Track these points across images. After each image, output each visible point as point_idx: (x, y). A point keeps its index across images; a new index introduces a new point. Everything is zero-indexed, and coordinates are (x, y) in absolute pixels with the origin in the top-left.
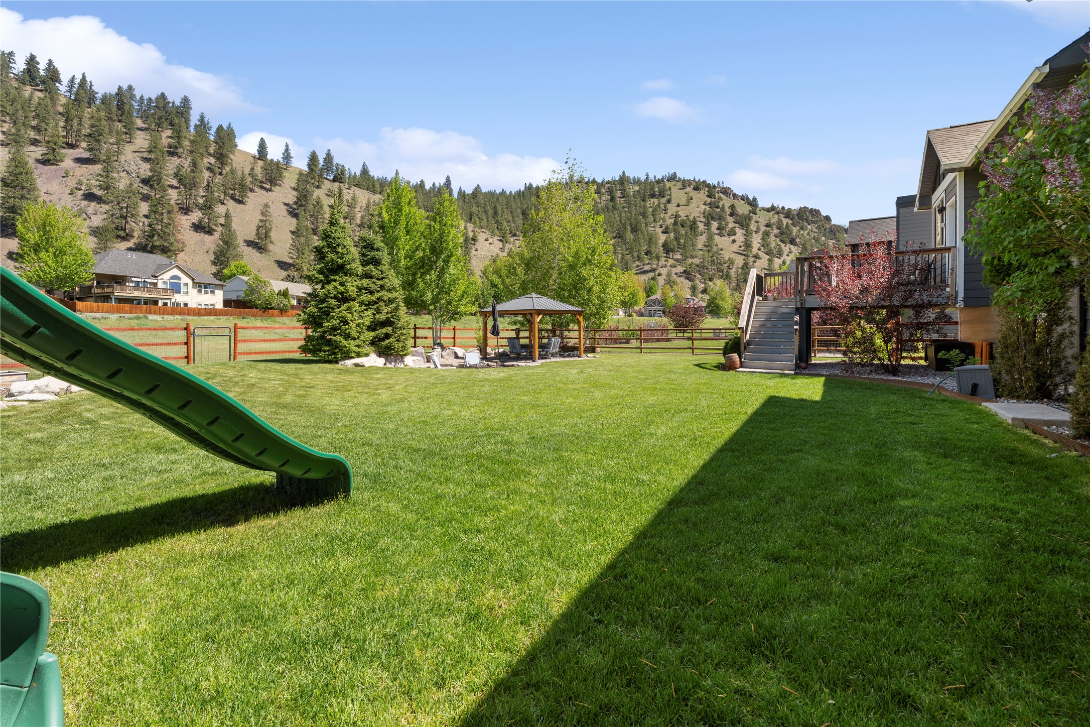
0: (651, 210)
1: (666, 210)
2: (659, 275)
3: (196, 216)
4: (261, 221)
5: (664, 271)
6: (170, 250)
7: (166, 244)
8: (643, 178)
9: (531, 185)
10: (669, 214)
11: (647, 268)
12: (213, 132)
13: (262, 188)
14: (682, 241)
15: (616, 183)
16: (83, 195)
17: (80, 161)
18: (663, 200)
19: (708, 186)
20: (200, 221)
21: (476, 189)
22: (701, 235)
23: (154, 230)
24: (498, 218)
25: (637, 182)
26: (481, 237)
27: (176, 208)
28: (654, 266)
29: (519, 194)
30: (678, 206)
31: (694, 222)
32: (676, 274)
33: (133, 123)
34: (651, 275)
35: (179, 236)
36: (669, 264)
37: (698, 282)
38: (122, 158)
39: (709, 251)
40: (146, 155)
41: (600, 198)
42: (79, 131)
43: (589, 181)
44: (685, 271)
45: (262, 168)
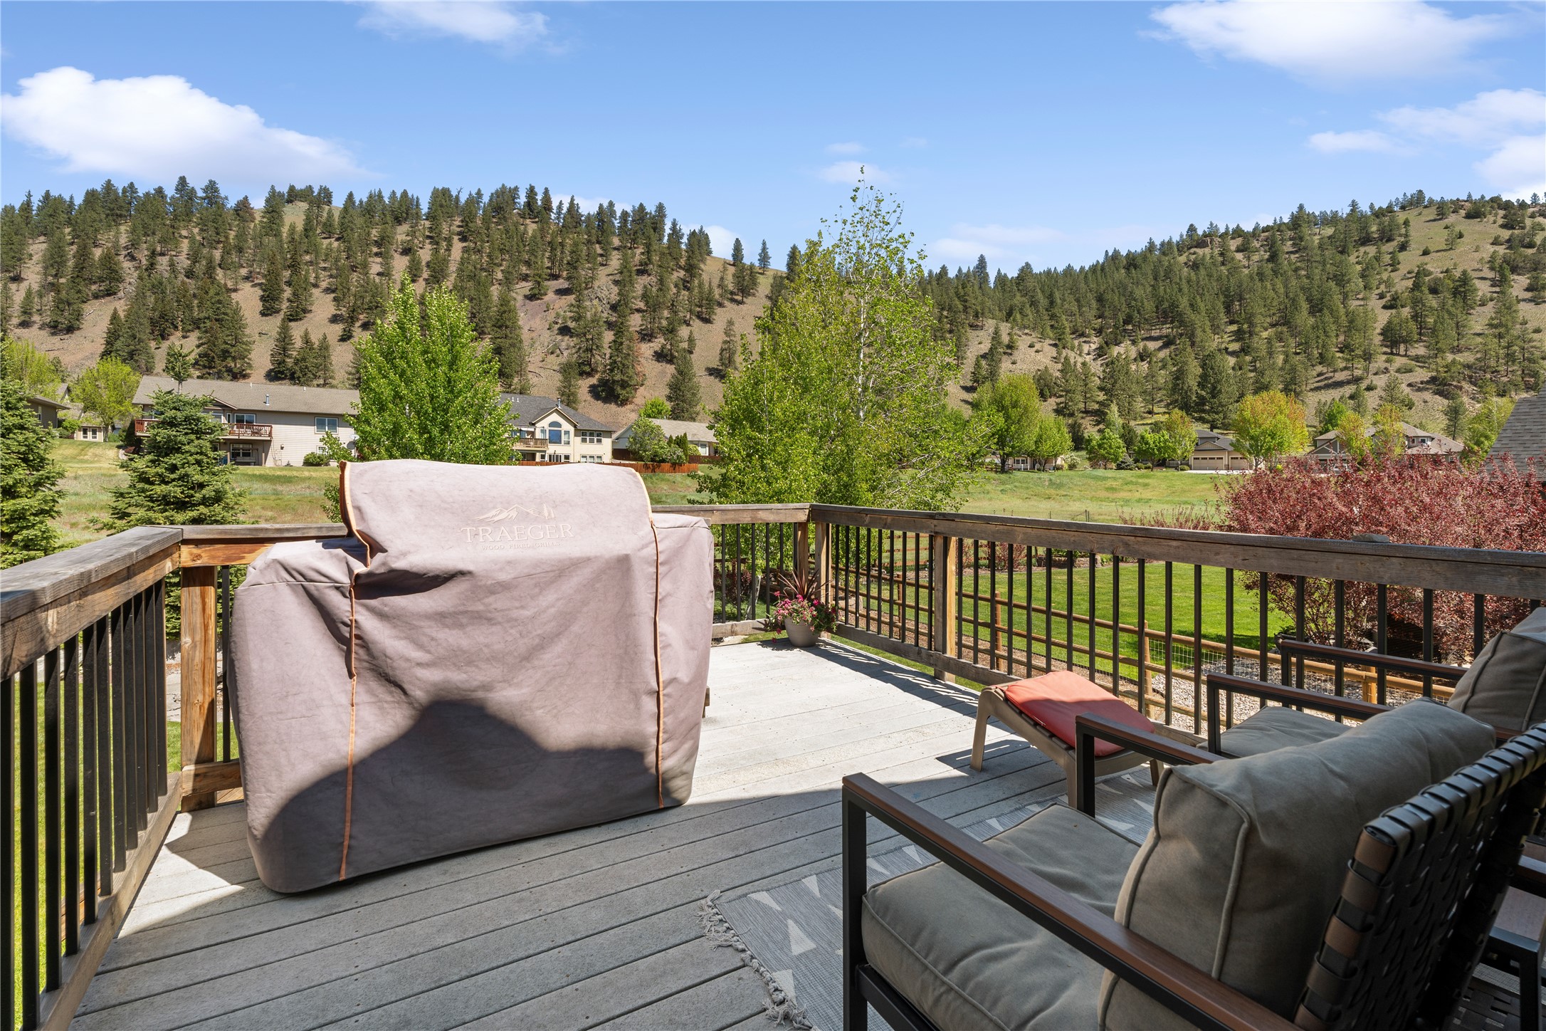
0: (1359, 268)
1: (1394, 265)
2: (1369, 388)
3: (658, 343)
4: (725, 342)
5: (1380, 381)
6: (629, 386)
7: (625, 378)
8: (1344, 211)
9: (1116, 253)
10: (1403, 269)
11: (1341, 376)
12: (685, 240)
13: (733, 300)
14: (1431, 320)
15: (1283, 228)
16: (559, 329)
17: (561, 292)
18: (1390, 247)
19: (1507, 206)
20: (663, 347)
21: (1022, 270)
22: (1483, 305)
23: (615, 362)
24: (1056, 310)
25: (1332, 220)
26: (1023, 342)
27: (636, 336)
28: (1358, 373)
29: (1097, 270)
30: (1426, 253)
31: (1465, 280)
32: (1410, 385)
33: (609, 243)
34: (1349, 389)
35: (639, 368)
36: (1393, 368)
37: (1465, 399)
38: (596, 284)
39: (1500, 336)
40: (618, 277)
41: (1249, 259)
42: (562, 259)
43: (1226, 233)
44: (1433, 380)
45: (734, 275)
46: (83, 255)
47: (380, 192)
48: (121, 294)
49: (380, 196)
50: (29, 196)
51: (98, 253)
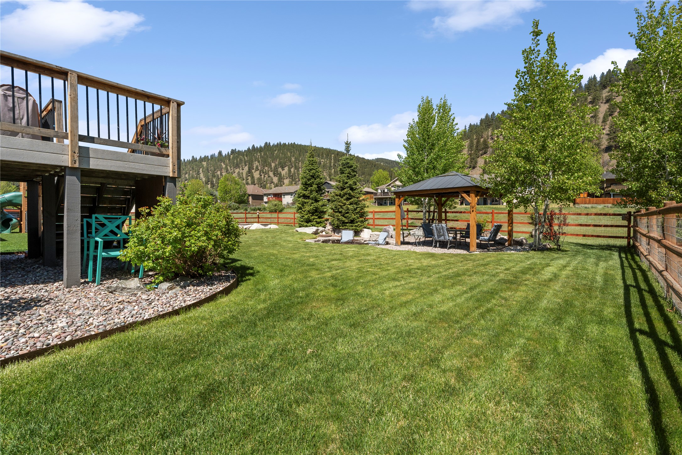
46: (478, 142)
47: (595, 76)
48: (488, 152)
49: (595, 77)
50: (466, 127)
51: (482, 140)
